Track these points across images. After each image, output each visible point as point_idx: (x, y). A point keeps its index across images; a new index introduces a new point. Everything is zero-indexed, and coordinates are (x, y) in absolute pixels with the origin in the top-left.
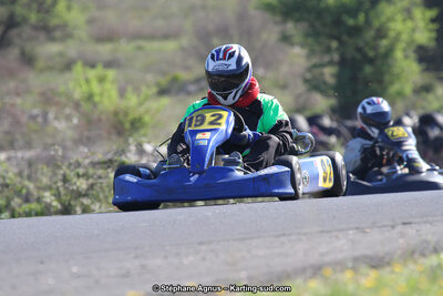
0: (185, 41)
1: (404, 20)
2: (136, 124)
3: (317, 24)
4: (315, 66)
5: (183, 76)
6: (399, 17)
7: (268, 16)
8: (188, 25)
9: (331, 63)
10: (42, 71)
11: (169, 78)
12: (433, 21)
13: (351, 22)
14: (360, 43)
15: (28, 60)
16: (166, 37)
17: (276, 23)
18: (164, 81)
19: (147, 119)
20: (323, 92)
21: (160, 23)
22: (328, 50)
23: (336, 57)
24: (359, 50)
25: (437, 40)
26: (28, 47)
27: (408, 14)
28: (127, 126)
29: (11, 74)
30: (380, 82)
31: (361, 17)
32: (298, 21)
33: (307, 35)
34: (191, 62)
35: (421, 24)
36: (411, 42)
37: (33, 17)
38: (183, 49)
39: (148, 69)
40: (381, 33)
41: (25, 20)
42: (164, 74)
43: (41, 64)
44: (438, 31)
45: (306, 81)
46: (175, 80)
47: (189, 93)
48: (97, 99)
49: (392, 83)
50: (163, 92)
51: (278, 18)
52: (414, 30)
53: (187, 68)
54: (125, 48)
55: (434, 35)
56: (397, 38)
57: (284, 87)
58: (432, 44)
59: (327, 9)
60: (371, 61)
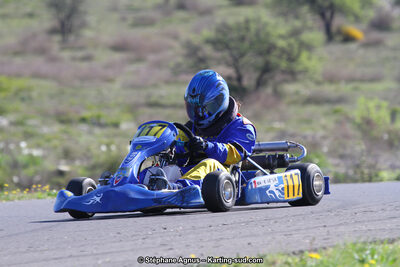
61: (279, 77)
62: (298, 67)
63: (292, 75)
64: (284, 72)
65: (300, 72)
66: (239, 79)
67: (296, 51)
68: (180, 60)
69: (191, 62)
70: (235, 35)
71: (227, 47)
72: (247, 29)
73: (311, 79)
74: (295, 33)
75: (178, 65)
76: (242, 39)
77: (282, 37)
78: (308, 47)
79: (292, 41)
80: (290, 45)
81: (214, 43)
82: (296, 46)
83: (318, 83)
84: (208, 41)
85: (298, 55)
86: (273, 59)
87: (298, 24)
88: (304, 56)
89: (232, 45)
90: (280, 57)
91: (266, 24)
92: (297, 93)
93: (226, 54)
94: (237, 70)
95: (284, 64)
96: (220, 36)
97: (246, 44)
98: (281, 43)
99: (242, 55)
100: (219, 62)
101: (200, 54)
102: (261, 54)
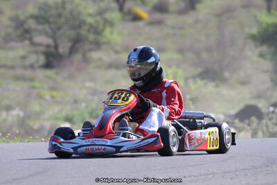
61: (87, 46)
62: (102, 40)
63: (98, 45)
64: (91, 43)
65: (104, 43)
66: (56, 47)
67: (101, 27)
68: (10, 30)
69: (19, 32)
70: (54, 12)
71: (47, 21)
72: (64, 8)
73: (112, 49)
74: (101, 13)
75: (8, 34)
76: (60, 16)
77: (90, 15)
78: (111, 24)
79: (98, 18)
80: (97, 22)
81: (37, 18)
82: (101, 23)
83: (117, 52)
84: (32, 17)
85: (103, 30)
86: (83, 32)
87: (103, 5)
88: (107, 31)
89: (52, 20)
90: (89, 31)
91: (78, 5)
92: (100, 59)
93: (46, 27)
94: (55, 40)
95: (91, 37)
96: (42, 13)
97: (62, 20)
98: (90, 20)
99: (59, 28)
100: (40, 33)
101: (26, 26)
102: (73, 28)
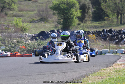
0: (35, 12)
1: (76, 12)
2: (25, 29)
3: (60, 12)
4: (59, 19)
5: (35, 19)
6: (75, 11)
7: (51, 9)
8: (36, 9)
9: (62, 19)
10: (9, 17)
11: (32, 19)
12: (81, 12)
13: (66, 12)
14: (68, 16)
15: (6, 14)
16: (32, 11)
17: (52, 11)
18: (31, 20)
19: (27, 28)
20: (60, 24)
21: (31, 8)
22: (62, 17)
23: (63, 18)
24: (67, 17)
25: (82, 15)
26: (6, 12)
27: (76, 11)
28: (24, 29)
29: (3, 17)
30: (71, 23)
31: (68, 11)
32: (56, 11)
33: (58, 14)
34: (36, 17)
35: (79, 13)
36: (77, 16)
37: (8, 7)
38: (35, 14)
39: (28, 17)
40: (71, 14)
41: (6, 7)
42: (31, 18)
43: (9, 15)
44: (82, 14)
45: (57, 22)
46: (33, 20)
47: (36, 23)
48: (18, 24)
49: (73, 23)
50: (31, 22)
51: (52, 10)
52: (77, 14)
53: (36, 18)
54: (24, 13)
55: (81, 15)
56: (74, 15)
57: (53, 22)
58: (81, 16)
59: (61, 9)
60: (69, 19)
